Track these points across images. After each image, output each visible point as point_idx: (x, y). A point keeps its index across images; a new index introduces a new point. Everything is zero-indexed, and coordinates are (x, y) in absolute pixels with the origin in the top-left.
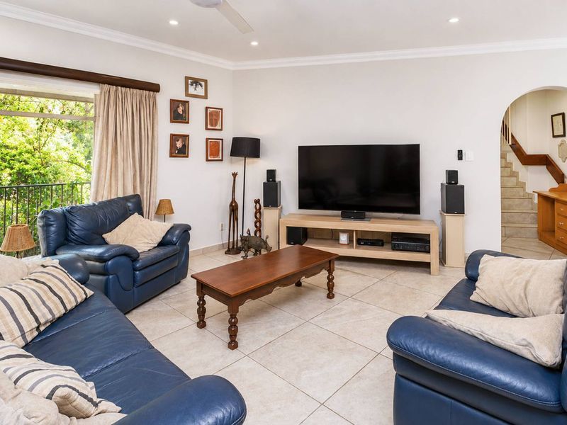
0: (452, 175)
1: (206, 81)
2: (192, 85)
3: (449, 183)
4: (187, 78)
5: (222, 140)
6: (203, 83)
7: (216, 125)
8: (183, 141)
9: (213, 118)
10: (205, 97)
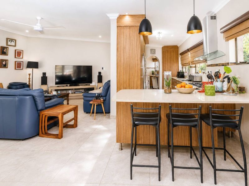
0: (100, 73)
1: (15, 40)
2: (9, 41)
3: (99, 75)
4: (7, 39)
5: (23, 62)
6: (14, 41)
7: (20, 56)
8: (5, 62)
9: (18, 54)
10: (15, 46)
